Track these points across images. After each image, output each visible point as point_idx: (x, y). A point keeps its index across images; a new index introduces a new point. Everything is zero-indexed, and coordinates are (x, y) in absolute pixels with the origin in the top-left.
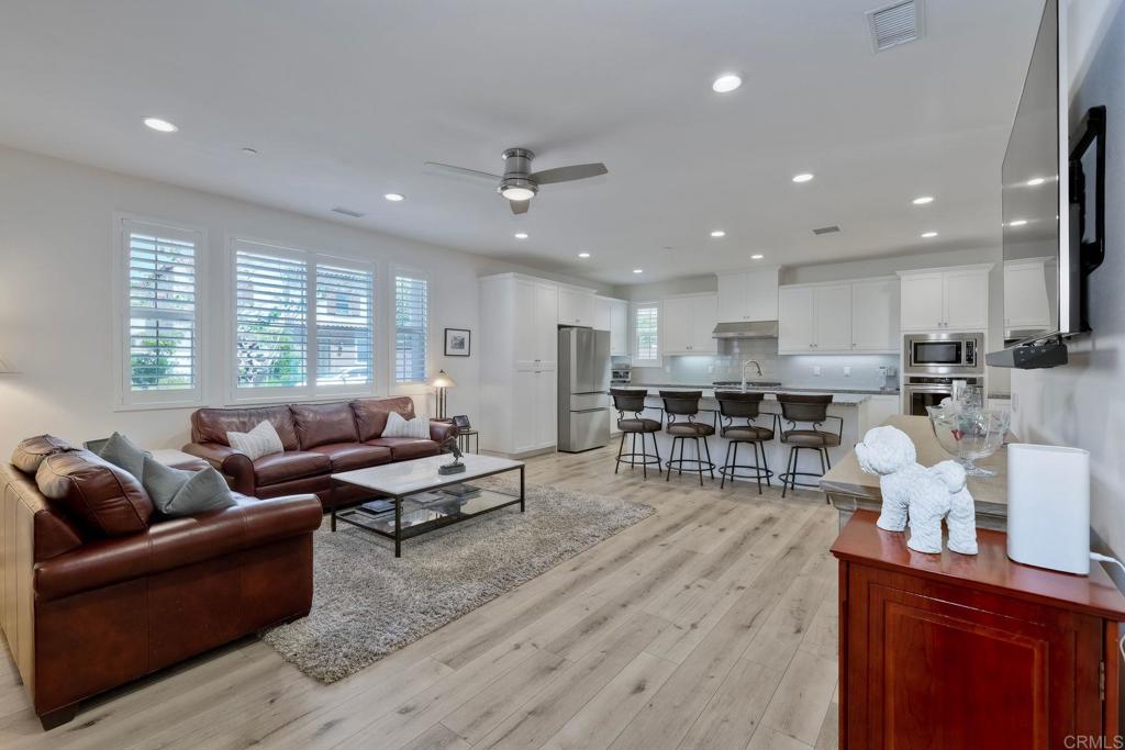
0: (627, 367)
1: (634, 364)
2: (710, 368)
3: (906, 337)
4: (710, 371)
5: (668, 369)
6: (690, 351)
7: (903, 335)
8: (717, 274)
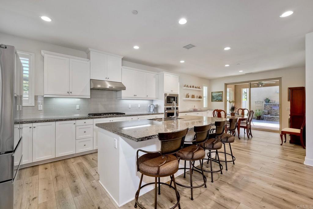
7: (164, 93)
8: (90, 49)
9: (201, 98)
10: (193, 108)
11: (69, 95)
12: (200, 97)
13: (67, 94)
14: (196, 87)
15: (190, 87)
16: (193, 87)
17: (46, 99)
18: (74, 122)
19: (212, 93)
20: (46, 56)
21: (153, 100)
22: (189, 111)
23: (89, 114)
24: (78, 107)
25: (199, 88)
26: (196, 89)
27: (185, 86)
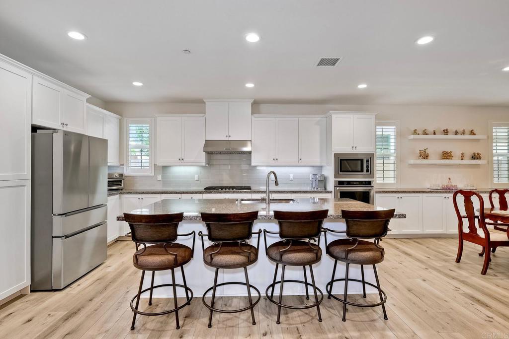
0: (121, 175)
1: (126, 172)
2: (197, 176)
3: (335, 155)
4: (196, 178)
5: (159, 177)
6: (182, 162)
7: (333, 153)
8: (206, 100)
10: (445, 183)
12: (475, 157)
13: (179, 161)
14: (456, 133)
15: (435, 134)
16: (446, 132)
17: (164, 168)
21: (320, 167)
22: (429, 190)
25: (472, 133)
26: (459, 137)
27: (415, 132)
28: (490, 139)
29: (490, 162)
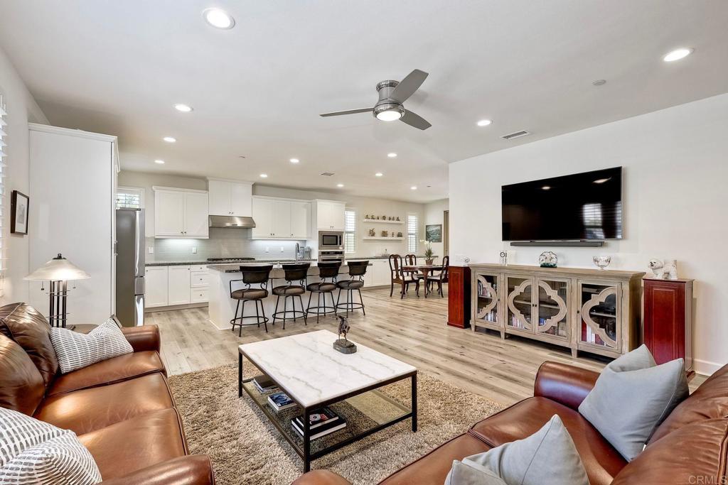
3: (320, 232)
5: (151, 250)
7: (318, 230)
8: (208, 178)
9: (401, 236)
10: (384, 252)
11: (183, 235)
12: (399, 235)
13: (181, 234)
14: (390, 219)
15: (378, 219)
16: (384, 218)
17: (157, 240)
18: (189, 267)
19: (427, 226)
20: (157, 192)
21: (305, 241)
23: (208, 259)
24: (194, 250)
25: (398, 219)
26: (391, 221)
27: (367, 217)
28: (407, 222)
29: (407, 239)
